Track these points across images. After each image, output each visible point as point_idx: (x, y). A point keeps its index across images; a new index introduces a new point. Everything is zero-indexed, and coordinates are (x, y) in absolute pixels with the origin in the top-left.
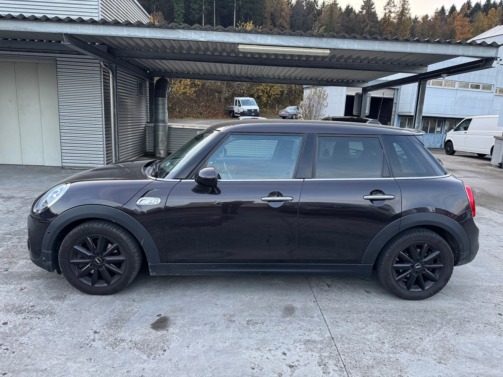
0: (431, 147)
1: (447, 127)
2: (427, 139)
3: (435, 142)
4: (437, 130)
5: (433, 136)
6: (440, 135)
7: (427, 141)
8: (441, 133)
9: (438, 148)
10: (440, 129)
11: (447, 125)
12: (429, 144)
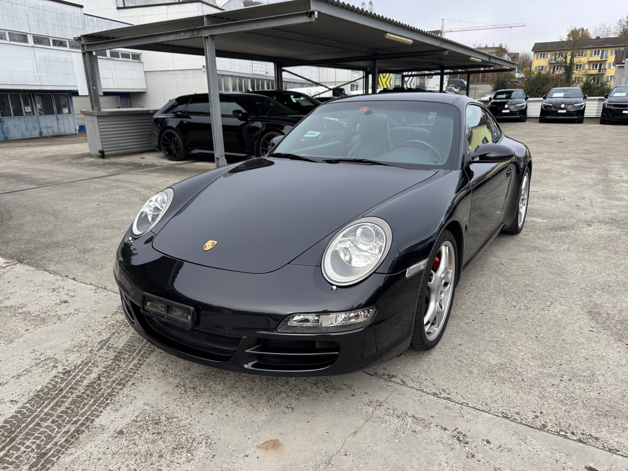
0: (26, 137)
1: (40, 105)
2: (15, 126)
3: (29, 129)
4: (26, 111)
5: (23, 119)
6: (34, 118)
7: (15, 128)
8: (34, 114)
9: (38, 138)
10: (29, 108)
11: (39, 101)
12: (21, 133)
